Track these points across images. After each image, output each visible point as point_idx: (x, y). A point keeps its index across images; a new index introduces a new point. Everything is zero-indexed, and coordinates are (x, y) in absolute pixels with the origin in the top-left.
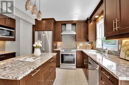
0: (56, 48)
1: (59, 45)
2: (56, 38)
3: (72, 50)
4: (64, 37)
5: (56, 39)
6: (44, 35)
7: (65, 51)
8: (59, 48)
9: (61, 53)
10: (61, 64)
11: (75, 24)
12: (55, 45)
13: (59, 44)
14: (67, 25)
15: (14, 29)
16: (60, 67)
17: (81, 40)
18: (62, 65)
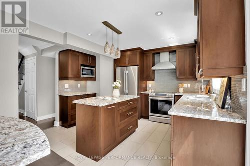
0: (146, 90)
1: (150, 86)
2: (145, 75)
3: (167, 94)
4: (158, 73)
5: (145, 77)
6: (127, 72)
7: (156, 94)
8: (150, 90)
9: (150, 98)
10: (150, 114)
11: (174, 51)
12: (144, 86)
13: (150, 84)
14: (161, 54)
15: (94, 67)
16: (148, 119)
17: (185, 78)
18: (152, 116)
